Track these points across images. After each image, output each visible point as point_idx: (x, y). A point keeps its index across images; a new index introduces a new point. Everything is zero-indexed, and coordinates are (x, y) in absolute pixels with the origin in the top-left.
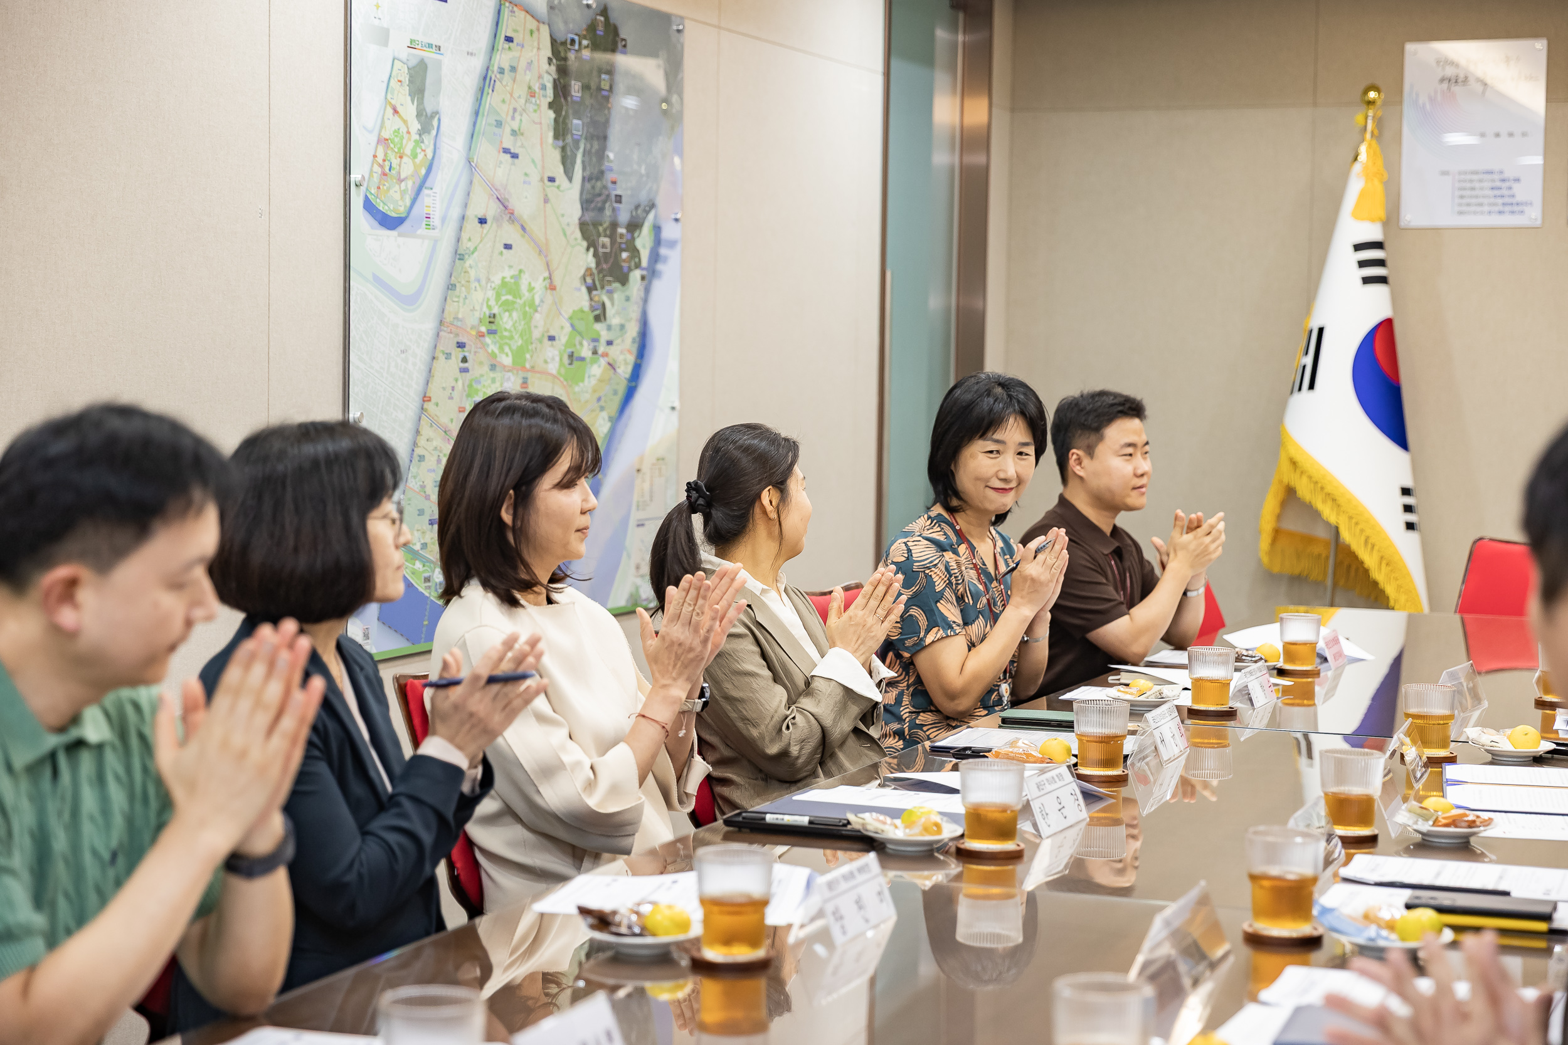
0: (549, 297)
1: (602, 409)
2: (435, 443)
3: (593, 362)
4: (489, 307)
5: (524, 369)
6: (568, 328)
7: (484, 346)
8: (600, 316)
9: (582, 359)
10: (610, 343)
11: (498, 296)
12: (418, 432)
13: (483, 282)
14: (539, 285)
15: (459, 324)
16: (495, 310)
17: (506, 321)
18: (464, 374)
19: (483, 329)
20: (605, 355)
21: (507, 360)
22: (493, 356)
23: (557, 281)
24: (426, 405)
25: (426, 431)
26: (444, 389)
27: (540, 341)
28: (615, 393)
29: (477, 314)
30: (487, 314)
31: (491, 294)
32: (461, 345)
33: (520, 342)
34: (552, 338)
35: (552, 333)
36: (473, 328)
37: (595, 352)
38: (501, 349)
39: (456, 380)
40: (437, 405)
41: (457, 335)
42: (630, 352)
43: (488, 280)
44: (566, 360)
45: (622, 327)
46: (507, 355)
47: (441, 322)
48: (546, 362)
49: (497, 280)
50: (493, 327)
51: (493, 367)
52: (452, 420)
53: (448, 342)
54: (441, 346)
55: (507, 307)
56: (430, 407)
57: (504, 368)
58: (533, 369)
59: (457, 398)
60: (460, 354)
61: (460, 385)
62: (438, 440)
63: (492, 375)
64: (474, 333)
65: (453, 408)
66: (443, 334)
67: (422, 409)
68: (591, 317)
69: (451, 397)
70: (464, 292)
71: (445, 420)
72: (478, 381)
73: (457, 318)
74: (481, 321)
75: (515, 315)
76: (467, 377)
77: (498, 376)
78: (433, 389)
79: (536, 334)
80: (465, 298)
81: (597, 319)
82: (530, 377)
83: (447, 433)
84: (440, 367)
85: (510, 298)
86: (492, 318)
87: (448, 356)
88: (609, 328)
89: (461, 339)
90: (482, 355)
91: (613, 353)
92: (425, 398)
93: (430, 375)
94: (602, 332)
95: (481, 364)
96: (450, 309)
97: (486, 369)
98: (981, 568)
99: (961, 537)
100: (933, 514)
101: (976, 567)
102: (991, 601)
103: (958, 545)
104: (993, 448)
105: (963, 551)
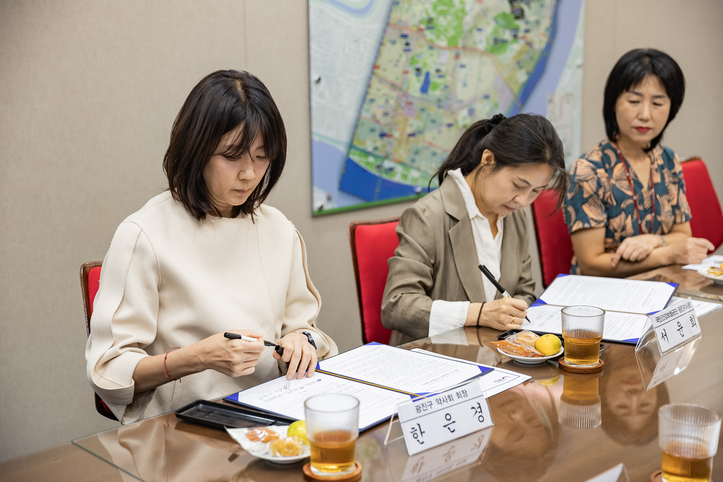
0: (477, 6)
1: (521, 68)
2: (383, 92)
4: (427, 14)
5: (456, 47)
6: (493, 24)
7: (424, 36)
8: (520, 15)
9: (505, 41)
10: (527, 31)
11: (435, 7)
12: (369, 86)
14: (470, 1)
15: (403, 24)
16: (433, 15)
17: (442, 22)
18: (407, 53)
19: (423, 26)
20: (523, 38)
21: (443, 43)
22: (431, 41)
24: (375, 71)
25: (375, 84)
26: (390, 61)
27: (470, 31)
28: (532, 58)
29: (418, 19)
30: (426, 17)
31: (429, 7)
32: (404, 36)
33: (453, 33)
34: (479, 30)
36: (414, 26)
37: (515, 36)
38: (438, 37)
39: (401, 56)
40: (385, 70)
41: (401, 30)
42: (544, 36)
44: (492, 42)
45: (538, 22)
46: (443, 40)
47: (387, 24)
48: (475, 43)
50: (430, 25)
51: (431, 48)
52: (397, 79)
53: (393, 34)
54: (387, 37)
55: (443, 13)
56: (379, 72)
57: (440, 48)
58: (464, 48)
59: (402, 66)
60: (404, 41)
61: (404, 58)
62: (386, 90)
63: (430, 52)
64: (415, 29)
65: (398, 71)
66: (390, 30)
67: (373, 73)
68: (512, 17)
69: (396, 66)
70: (406, 6)
71: (391, 78)
72: (419, 56)
73: (400, 21)
74: (421, 22)
75: (449, 18)
76: (410, 54)
77: (435, 52)
78: (381, 62)
79: (466, 28)
80: (407, 10)
81: (517, 18)
82: (462, 53)
83: (393, 86)
84: (387, 48)
85: (444, 8)
86: (430, 20)
87: (393, 42)
88: (527, 23)
89: (405, 32)
90: (422, 41)
91: (530, 36)
92: (375, 67)
93: (378, 53)
94: (521, 24)
95: (421, 46)
96: (395, 16)
97: (425, 49)
98: (633, 179)
99: (620, 158)
100: (604, 143)
101: (628, 179)
102: (638, 202)
103: (616, 164)
104: (636, 98)
105: (619, 168)
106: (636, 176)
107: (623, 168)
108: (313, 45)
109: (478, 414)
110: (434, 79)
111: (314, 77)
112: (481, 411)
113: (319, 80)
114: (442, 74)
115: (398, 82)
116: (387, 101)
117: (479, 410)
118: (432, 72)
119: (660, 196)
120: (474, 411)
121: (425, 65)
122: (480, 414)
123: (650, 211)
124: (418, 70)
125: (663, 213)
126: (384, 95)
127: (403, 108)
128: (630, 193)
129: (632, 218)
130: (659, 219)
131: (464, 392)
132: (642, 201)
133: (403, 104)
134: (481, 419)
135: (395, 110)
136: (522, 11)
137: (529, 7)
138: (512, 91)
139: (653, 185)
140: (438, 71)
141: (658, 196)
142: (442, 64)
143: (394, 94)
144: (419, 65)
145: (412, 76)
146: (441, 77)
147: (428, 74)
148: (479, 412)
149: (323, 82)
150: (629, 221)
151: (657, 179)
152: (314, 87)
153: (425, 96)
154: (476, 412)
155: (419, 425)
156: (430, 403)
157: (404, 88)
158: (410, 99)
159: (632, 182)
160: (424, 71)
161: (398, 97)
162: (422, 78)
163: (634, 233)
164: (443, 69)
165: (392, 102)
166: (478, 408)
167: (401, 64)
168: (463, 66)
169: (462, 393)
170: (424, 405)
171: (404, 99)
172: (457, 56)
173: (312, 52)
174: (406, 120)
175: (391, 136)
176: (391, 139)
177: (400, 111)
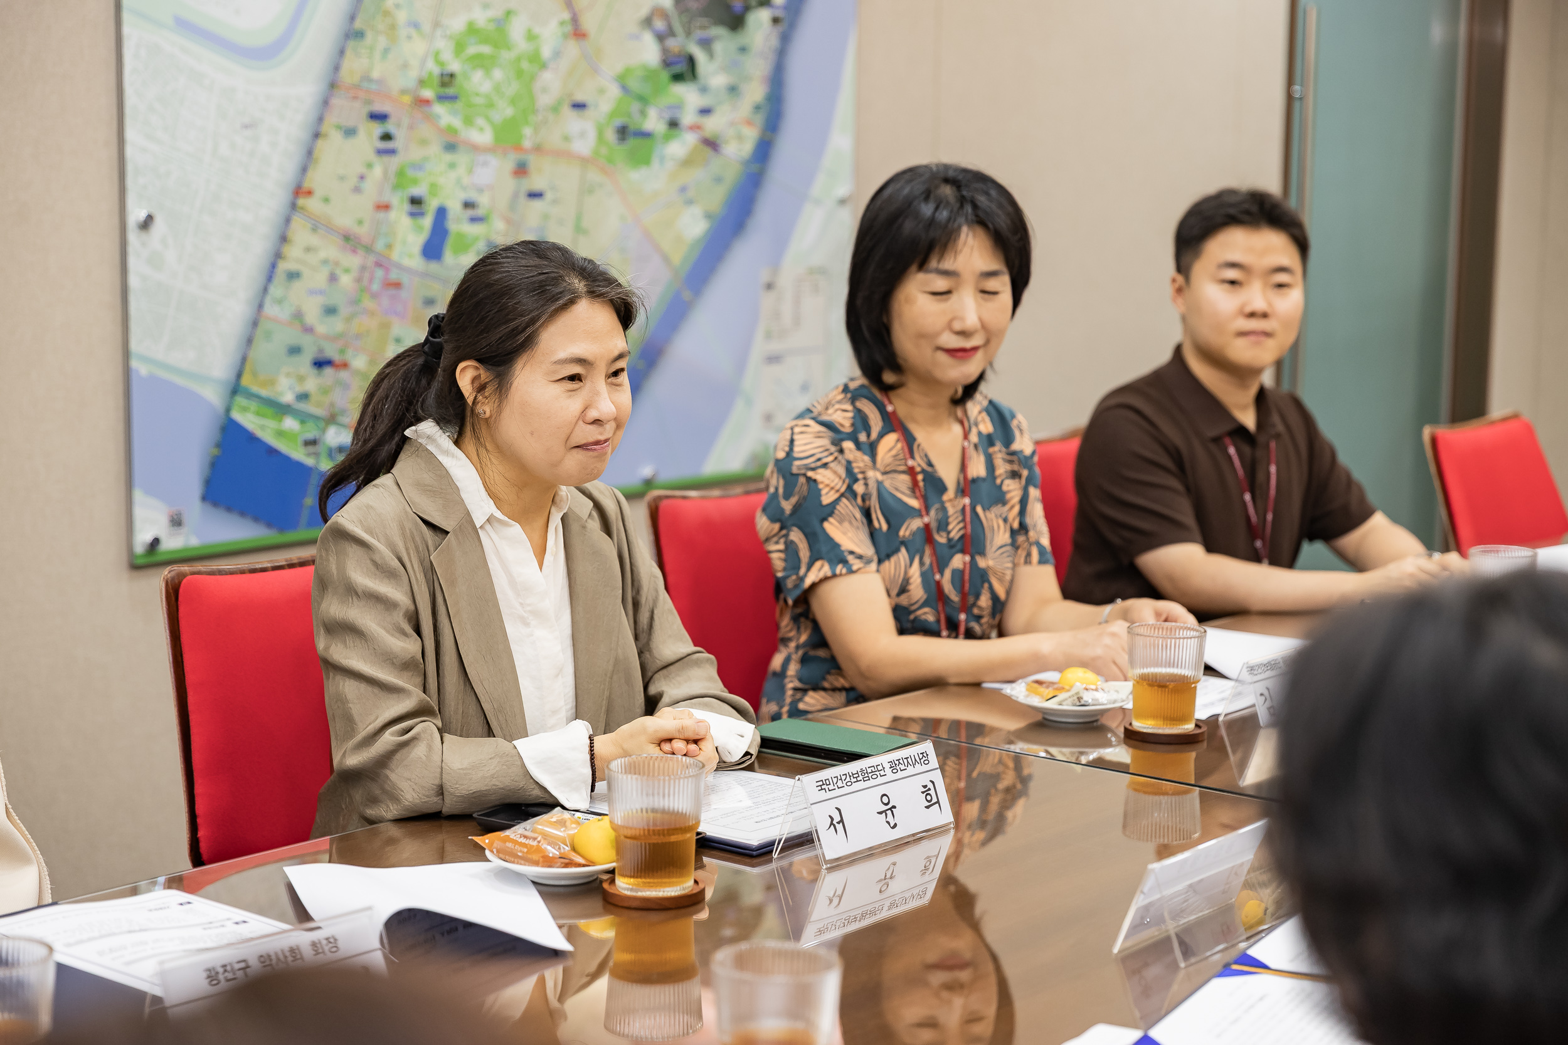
0: (573, 49)
1: (690, 202)
2: (323, 254)
3: (667, 138)
4: (442, 64)
5: (518, 148)
6: (614, 91)
7: (431, 119)
8: (685, 73)
9: (646, 135)
10: (705, 111)
11: (459, 47)
12: (284, 239)
13: (427, 27)
14: (551, 33)
15: (374, 87)
16: (455, 66)
17: (478, 83)
18: (386, 159)
19: (428, 93)
20: (695, 128)
21: (482, 136)
22: (451, 131)
23: (589, 23)
24: (301, 202)
25: (300, 233)
26: (342, 178)
27: (555, 109)
28: (718, 180)
29: (414, 74)
30: (436, 71)
31: (444, 46)
32: (379, 117)
33: (509, 112)
34: (579, 106)
35: (579, 97)
36: (404, 92)
37: (673, 124)
38: (469, 121)
39: (370, 166)
40: (326, 200)
41: (368, 102)
42: (749, 123)
43: (437, 24)
44: (611, 136)
45: (732, 89)
46: (481, 129)
47: (333, 85)
48: (567, 139)
49: (457, 24)
50: (450, 91)
51: (451, 147)
52: (360, 222)
53: (346, 110)
54: (331, 120)
55: (481, 62)
56: (311, 204)
57: (475, 148)
58: (538, 149)
59: (371, 191)
60: (377, 129)
61: (378, 171)
62: (330, 250)
63: (448, 157)
64: (407, 99)
65: (363, 205)
66: (337, 101)
67: (294, 206)
68: (665, 76)
69: (357, 190)
70: (382, 42)
71: (345, 221)
72: (418, 167)
73: (367, 78)
74: (422, 83)
75: (498, 74)
76: (394, 162)
77: (462, 159)
78: (317, 179)
79: (545, 100)
80: (386, 51)
81: (678, 78)
82: (533, 161)
83: (349, 240)
84: (332, 146)
85: (486, 49)
86: (448, 79)
87: (350, 132)
88: (704, 90)
89: (379, 107)
90: (425, 130)
91: (713, 125)
92: (299, 191)
93: (309, 157)
94: (688, 96)
95: (424, 142)
96: (353, 66)
97: (434, 149)
98: (923, 471)
99: (892, 423)
100: (853, 385)
101: (911, 471)
102: (934, 525)
103: (881, 436)
104: (941, 284)
105: (890, 444)
106: (930, 464)
107: (899, 445)
108: (130, 134)
110: (458, 225)
111: (136, 213)
113: (147, 224)
114: (479, 212)
115: (363, 231)
116: (333, 278)
118: (454, 207)
119: (984, 510)
121: (434, 188)
123: (959, 546)
124: (416, 201)
125: (991, 550)
126: (325, 262)
127: (374, 296)
128: (914, 503)
129: (922, 563)
130: (982, 563)
132: (943, 525)
133: (375, 287)
135: (355, 302)
136: (691, 61)
137: (711, 54)
138: (666, 259)
139: (967, 486)
140: (468, 205)
141: (979, 509)
142: (480, 190)
143: (354, 261)
144: (416, 191)
145: (400, 216)
146: (474, 220)
147: (441, 213)
149: (159, 226)
150: (915, 571)
151: (977, 468)
152: (133, 237)
153: (433, 266)
157: (380, 246)
158: (394, 276)
159: (920, 477)
160: (432, 205)
161: (363, 268)
162: (427, 222)
163: (925, 597)
164: (483, 200)
165: (346, 280)
167: (369, 186)
168: (535, 195)
171: (379, 273)
172: (521, 170)
173: (129, 151)
174: (385, 326)
175: (345, 365)
176: (343, 374)
177: (368, 303)
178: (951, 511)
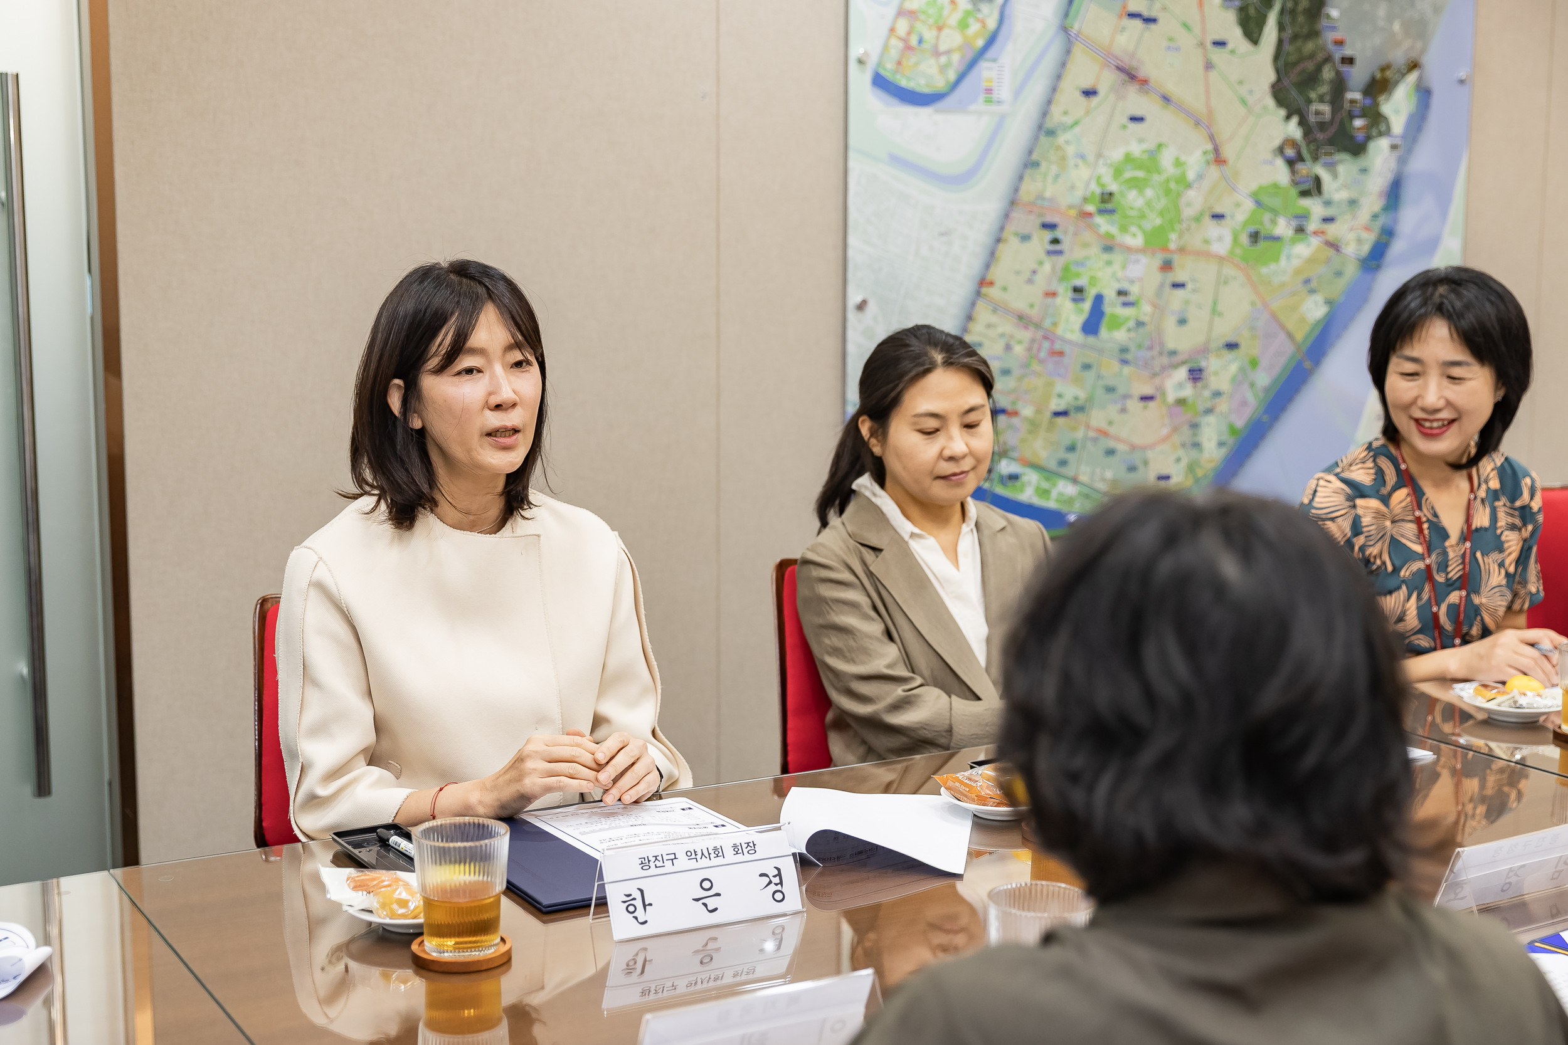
0: (1214, 172)
1: (1312, 291)
2: (1000, 330)
3: (1293, 241)
4: (1103, 186)
5: (1165, 249)
6: (1249, 205)
7: (1093, 228)
8: (1314, 188)
9: (1277, 239)
10: (1328, 220)
11: (1118, 172)
13: (1091, 158)
14: (1195, 160)
15: (1046, 204)
16: (1113, 187)
17: (1133, 199)
18: (1054, 258)
19: (1090, 208)
20: (1318, 233)
21: (1136, 240)
22: (1109, 236)
23: (1228, 152)
24: (984, 290)
25: (983, 314)
26: (1018, 273)
27: (1198, 219)
28: (1338, 273)
29: (1079, 194)
30: (1098, 191)
31: (1105, 172)
32: (1049, 226)
33: (1158, 221)
34: (1218, 217)
35: (1218, 210)
36: (1070, 207)
37: (1300, 230)
38: (1123, 229)
39: (1041, 263)
40: (1005, 289)
41: (1041, 215)
42: (1367, 229)
43: (1099, 155)
44: (1244, 239)
45: (1353, 203)
46: (1134, 235)
47: (1013, 203)
48: (1207, 242)
49: (1116, 155)
50: (1109, 206)
51: (1108, 249)
52: (1032, 306)
53: (1023, 221)
54: (1010, 228)
55: (1136, 184)
56: (993, 292)
57: (1129, 249)
58: (1182, 250)
59: (1042, 282)
60: (1048, 235)
61: (1047, 267)
62: (1007, 326)
63: (1106, 257)
64: (1073, 213)
65: (1035, 292)
66: (1016, 215)
67: (978, 293)
68: (1294, 192)
69: (1030, 281)
70: (1054, 169)
71: (1020, 305)
72: (1080, 264)
73: (1041, 197)
74: (1085, 200)
75: (1149, 193)
76: (1061, 260)
77: (1117, 258)
78: (998, 273)
79: (1188, 212)
80: (1057, 176)
81: (1305, 194)
82: (1177, 259)
83: (1022, 319)
84: (1011, 250)
85: (1140, 174)
86: (1107, 197)
87: (1025, 238)
88: (1328, 203)
89: (1049, 219)
90: (1087, 236)
91: (1333, 231)
92: (983, 282)
93: (992, 257)
94: (1315, 207)
95: (1086, 245)
96: (1030, 189)
97: (1095, 250)
98: (1428, 520)
101: (1418, 521)
102: (1434, 567)
103: (1396, 488)
104: (1410, 367)
105: (1401, 496)
106: (1436, 515)
107: (1409, 499)
108: (852, 240)
109: (773, 888)
110: (1113, 308)
111: (854, 298)
112: (781, 883)
113: (861, 306)
114: (1131, 298)
115: (1034, 313)
116: (1008, 348)
117: (777, 880)
118: (1110, 294)
119: (1483, 555)
120: (766, 880)
121: (1093, 280)
122: (779, 887)
123: (1458, 584)
124: (1078, 290)
125: (1484, 590)
126: (1002, 335)
127: (1041, 361)
128: (1418, 548)
129: (1419, 598)
130: (1477, 600)
131: (751, 845)
132: (1443, 566)
133: (1043, 354)
134: (779, 896)
135: (1025, 366)
136: (1318, 181)
137: (1335, 175)
138: (1290, 336)
139: (1469, 534)
140: (1121, 293)
141: (1479, 555)
142: (1132, 282)
143: (1026, 335)
144: (1078, 282)
145: (1064, 302)
146: (1125, 304)
147: (1099, 299)
148: (776, 884)
149: (872, 308)
150: (1412, 605)
151: (1482, 519)
152: (852, 315)
153: (1091, 339)
154: (770, 882)
155: (642, 891)
156: (672, 857)
157: (1047, 323)
158: (1058, 346)
159: (1425, 526)
160: (1091, 293)
161: (1033, 341)
162: (1087, 306)
164: (1135, 290)
165: (1018, 349)
166: (774, 876)
167: (1039, 279)
168: (1177, 286)
169: (744, 846)
170: (660, 858)
171: (1046, 344)
172: (1167, 266)
173: (851, 253)
174: (1050, 385)
175: (1015, 413)
176: (1015, 421)
177: (1036, 366)
178: (1451, 555)
